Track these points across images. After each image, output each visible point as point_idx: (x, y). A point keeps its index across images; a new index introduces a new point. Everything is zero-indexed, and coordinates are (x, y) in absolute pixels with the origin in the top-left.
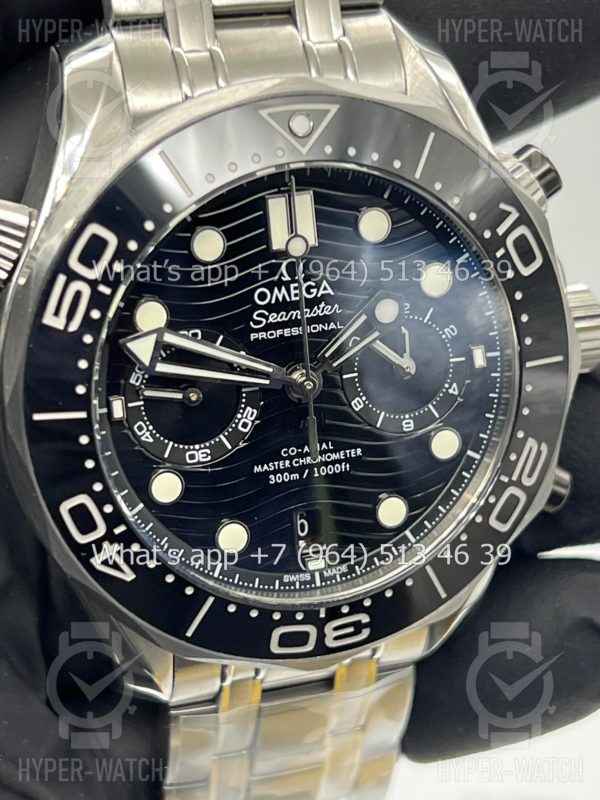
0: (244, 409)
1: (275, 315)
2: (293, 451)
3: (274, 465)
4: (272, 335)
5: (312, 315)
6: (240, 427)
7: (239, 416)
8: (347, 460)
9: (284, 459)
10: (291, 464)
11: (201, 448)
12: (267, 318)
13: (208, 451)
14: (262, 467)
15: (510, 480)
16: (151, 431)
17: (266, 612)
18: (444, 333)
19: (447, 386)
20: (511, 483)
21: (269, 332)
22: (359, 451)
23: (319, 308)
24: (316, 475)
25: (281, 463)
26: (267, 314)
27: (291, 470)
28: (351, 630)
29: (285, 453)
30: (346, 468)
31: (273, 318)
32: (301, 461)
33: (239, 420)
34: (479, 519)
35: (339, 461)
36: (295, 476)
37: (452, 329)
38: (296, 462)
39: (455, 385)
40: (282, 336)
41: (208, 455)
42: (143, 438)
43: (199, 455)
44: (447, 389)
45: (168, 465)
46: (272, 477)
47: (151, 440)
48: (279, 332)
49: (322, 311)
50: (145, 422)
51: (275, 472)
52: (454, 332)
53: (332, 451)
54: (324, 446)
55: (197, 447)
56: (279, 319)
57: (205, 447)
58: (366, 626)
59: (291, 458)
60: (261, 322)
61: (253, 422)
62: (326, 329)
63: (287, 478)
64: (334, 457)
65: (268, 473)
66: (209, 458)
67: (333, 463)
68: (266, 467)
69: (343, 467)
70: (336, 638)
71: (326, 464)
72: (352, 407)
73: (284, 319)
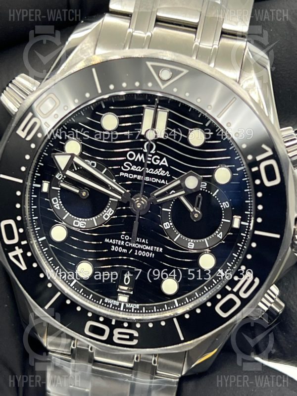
0: (108, 209)
1: (135, 167)
2: (127, 238)
3: (116, 242)
4: (131, 176)
5: (154, 173)
6: (104, 217)
7: (105, 211)
8: (154, 252)
9: (122, 240)
10: (124, 244)
11: (82, 221)
12: (131, 167)
13: (85, 223)
14: (109, 240)
15: (232, 290)
16: (60, 204)
17: (85, 310)
18: (222, 205)
19: (217, 232)
20: (232, 292)
21: (130, 175)
22: (161, 249)
23: (158, 171)
24: (136, 254)
25: (120, 241)
26: (131, 165)
27: (124, 247)
28: (128, 337)
29: (123, 237)
30: (152, 256)
31: (134, 168)
32: (130, 244)
33: (105, 213)
34: (209, 304)
35: (150, 251)
36: (125, 251)
37: (227, 204)
38: (127, 244)
39: (221, 233)
40: (136, 178)
41: (84, 225)
42: (55, 206)
43: (80, 224)
44: (217, 234)
45: (64, 223)
46: (113, 247)
47: (59, 208)
48: (135, 176)
49: (160, 173)
50: (58, 199)
51: (115, 245)
52: (227, 205)
53: (147, 245)
54: (144, 241)
55: (80, 219)
56: (136, 170)
57: (84, 221)
58: (136, 338)
59: (125, 241)
60: (127, 168)
61: (111, 216)
62: (159, 182)
63: (120, 250)
64: (147, 248)
65: (112, 244)
66: (84, 227)
67: (146, 251)
68: (111, 241)
69: (151, 255)
70: (119, 339)
71: (142, 250)
72: (163, 226)
73: (139, 170)
